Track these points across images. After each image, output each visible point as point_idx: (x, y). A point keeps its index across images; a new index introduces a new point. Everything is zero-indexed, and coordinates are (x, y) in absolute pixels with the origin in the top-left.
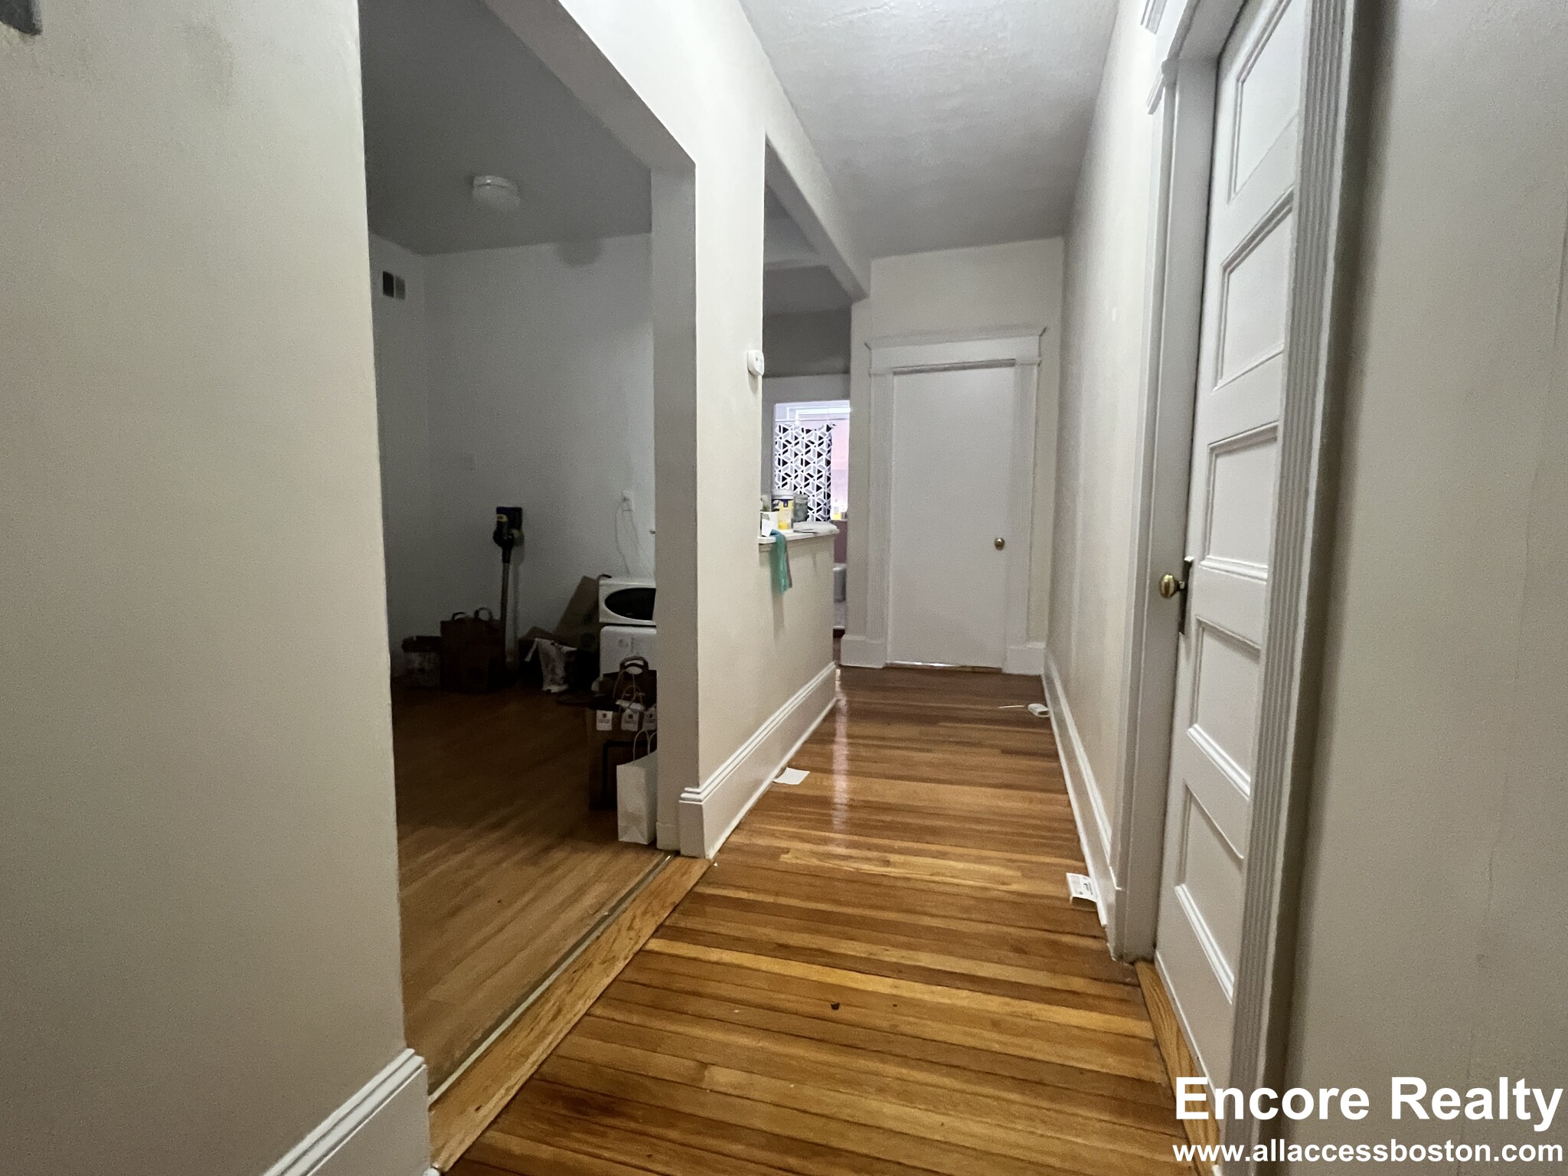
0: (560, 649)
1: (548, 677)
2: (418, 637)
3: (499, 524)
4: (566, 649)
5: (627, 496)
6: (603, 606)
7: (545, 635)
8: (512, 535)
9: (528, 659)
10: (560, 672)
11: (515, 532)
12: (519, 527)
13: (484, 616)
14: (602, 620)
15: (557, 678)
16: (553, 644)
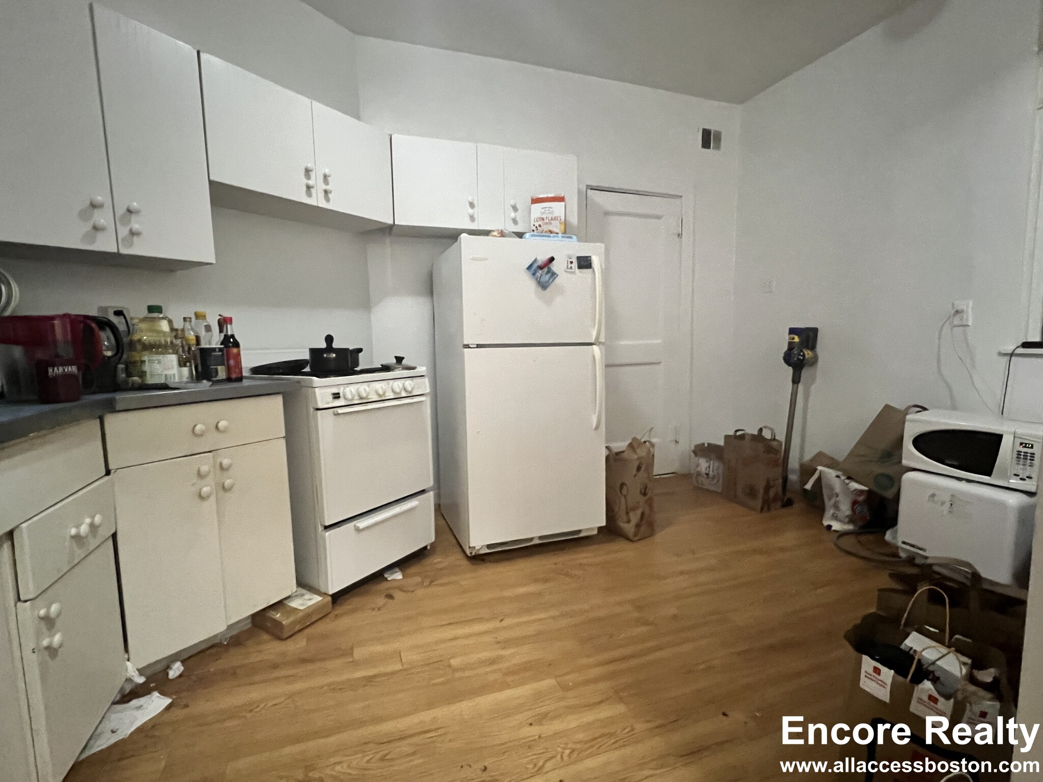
0: (848, 484)
1: (829, 512)
2: (709, 444)
3: (791, 346)
4: (855, 486)
5: (960, 308)
6: (908, 446)
7: (832, 464)
8: (804, 356)
9: (808, 486)
10: (845, 509)
11: (808, 354)
12: (813, 347)
13: (767, 434)
14: (905, 462)
15: (840, 515)
16: (838, 477)
